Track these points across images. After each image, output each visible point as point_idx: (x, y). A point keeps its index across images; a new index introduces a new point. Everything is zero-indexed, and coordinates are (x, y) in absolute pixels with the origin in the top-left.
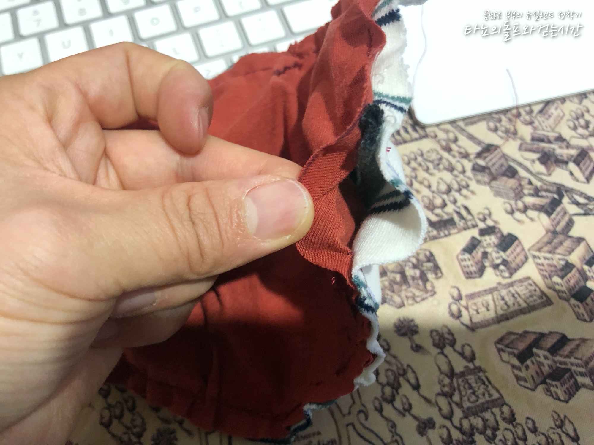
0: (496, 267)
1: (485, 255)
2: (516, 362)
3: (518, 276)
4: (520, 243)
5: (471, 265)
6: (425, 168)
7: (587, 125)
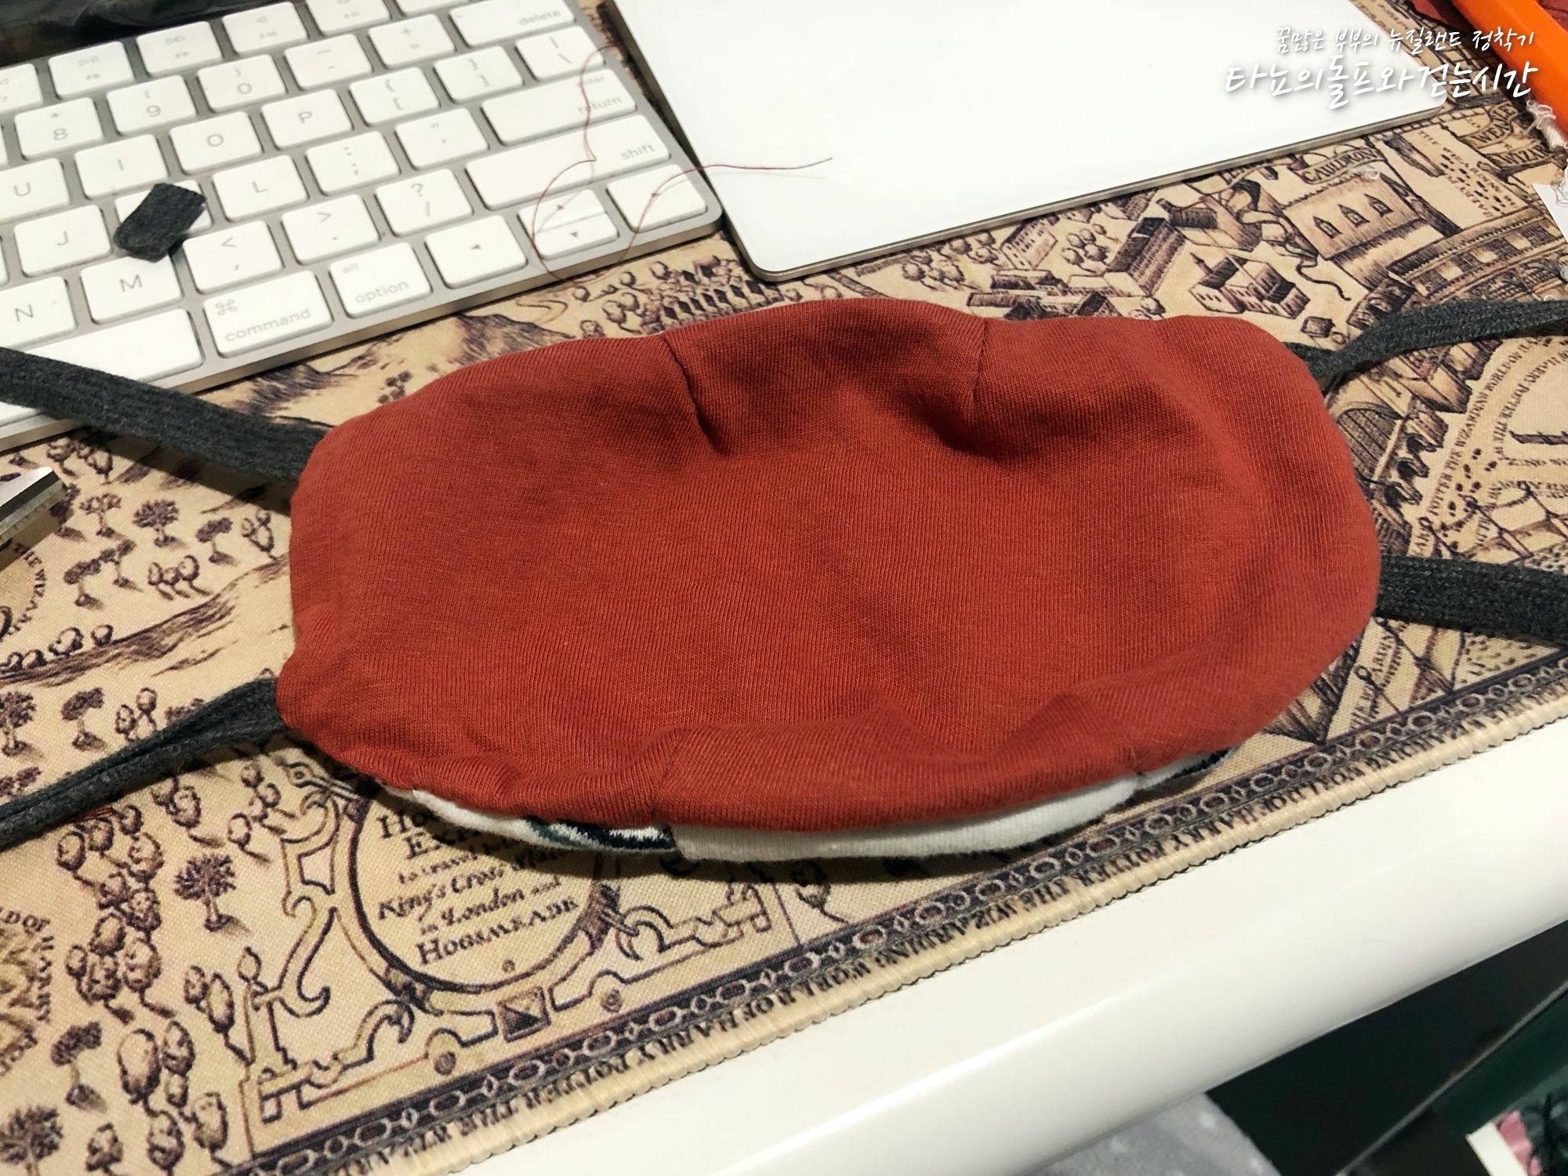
7: (1102, 255)
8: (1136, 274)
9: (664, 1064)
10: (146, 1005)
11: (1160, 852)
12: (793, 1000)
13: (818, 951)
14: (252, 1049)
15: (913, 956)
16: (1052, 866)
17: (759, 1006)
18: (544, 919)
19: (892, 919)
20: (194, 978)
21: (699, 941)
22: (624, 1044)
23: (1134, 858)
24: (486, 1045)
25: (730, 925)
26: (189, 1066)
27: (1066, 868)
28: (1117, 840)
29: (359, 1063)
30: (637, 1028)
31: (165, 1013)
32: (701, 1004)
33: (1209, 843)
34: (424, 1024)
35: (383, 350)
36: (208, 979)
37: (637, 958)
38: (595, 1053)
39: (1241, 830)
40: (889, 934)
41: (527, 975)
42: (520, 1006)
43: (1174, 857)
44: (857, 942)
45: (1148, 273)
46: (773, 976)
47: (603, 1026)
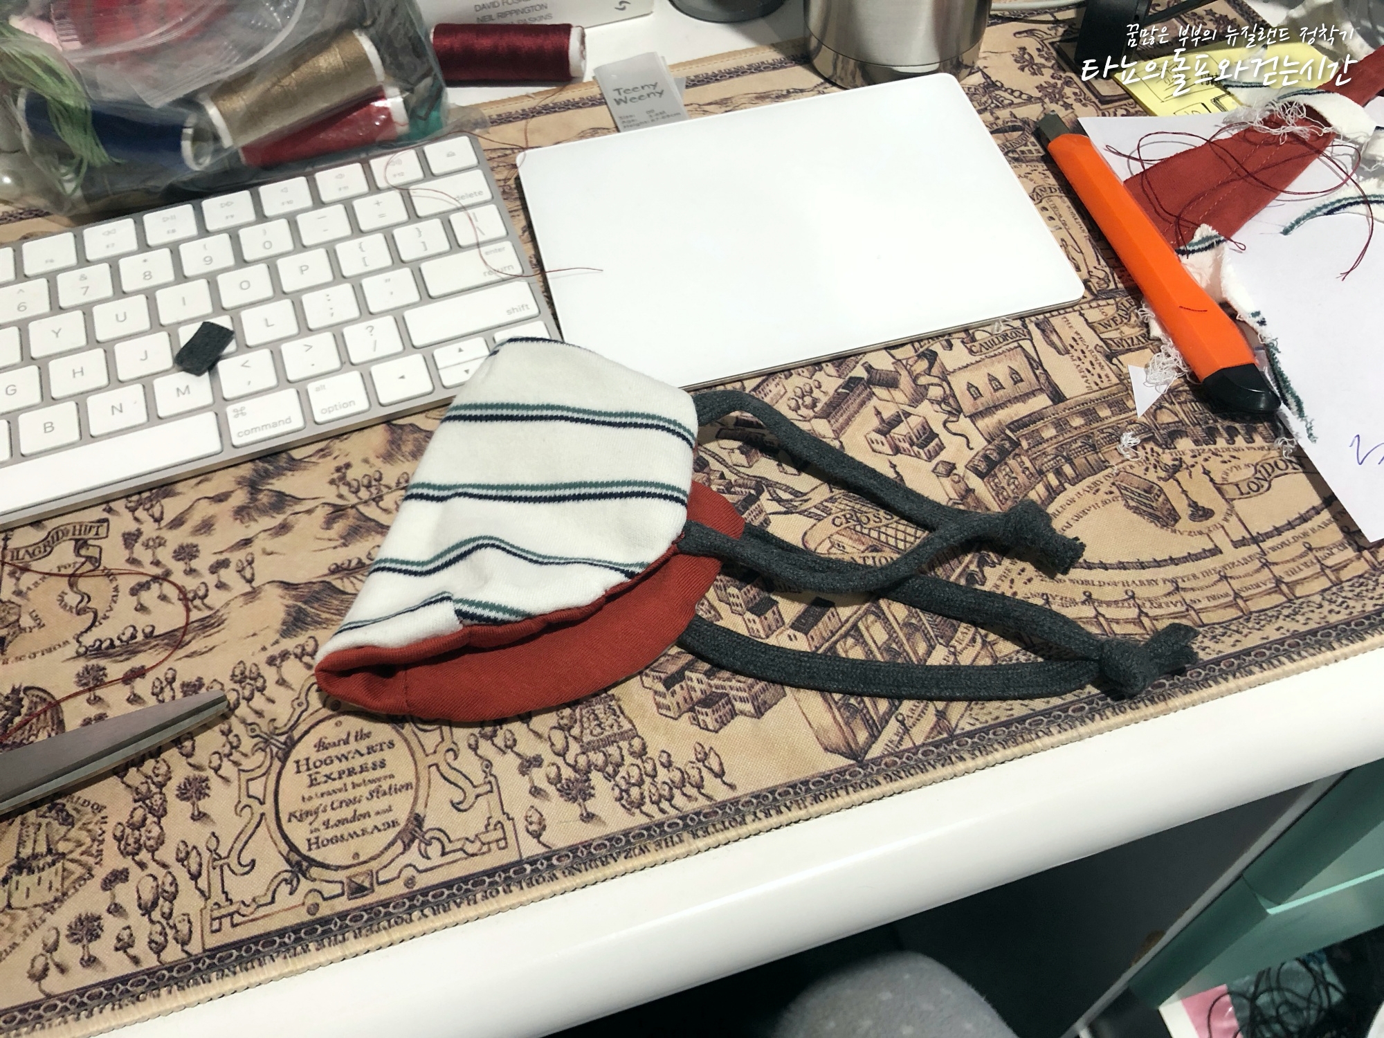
2: (660, 687)
7: (814, 405)
8: (832, 421)
9: (432, 921)
10: (154, 860)
11: (743, 822)
12: (511, 891)
13: (531, 864)
14: (209, 891)
15: (584, 872)
16: (678, 824)
17: (491, 893)
18: (379, 830)
19: (578, 849)
20: (182, 847)
21: (465, 852)
22: (412, 907)
23: (727, 824)
24: (336, 901)
25: (483, 844)
26: (175, 898)
27: (686, 826)
28: (720, 812)
29: (266, 905)
30: (421, 899)
31: (164, 866)
32: (459, 889)
33: (775, 820)
34: (305, 885)
35: (337, 445)
36: (190, 848)
37: (428, 858)
38: (396, 911)
39: (796, 813)
40: (574, 857)
41: (365, 862)
42: (359, 880)
43: (751, 827)
44: (554, 861)
45: (841, 420)
46: (503, 876)
47: (402, 896)
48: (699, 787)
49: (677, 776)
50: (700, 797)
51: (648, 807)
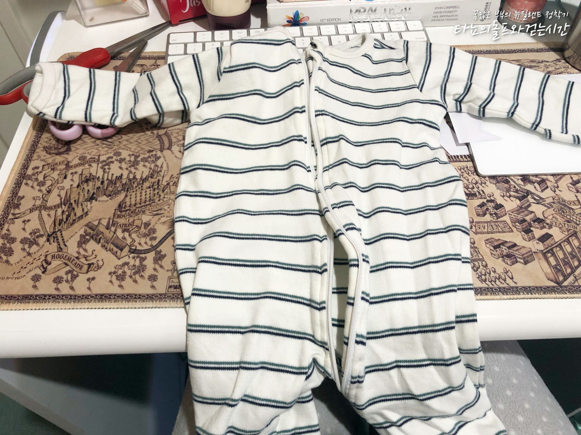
0: (491, 214)
1: (487, 209)
2: (492, 248)
3: (500, 220)
4: (504, 208)
5: (480, 212)
6: (467, 173)
8: (555, 177)
16: (497, 290)
23: (514, 293)
28: (512, 289)
33: (530, 296)
45: (558, 177)
48: (505, 280)
49: (497, 276)
50: (505, 284)
51: (487, 282)
